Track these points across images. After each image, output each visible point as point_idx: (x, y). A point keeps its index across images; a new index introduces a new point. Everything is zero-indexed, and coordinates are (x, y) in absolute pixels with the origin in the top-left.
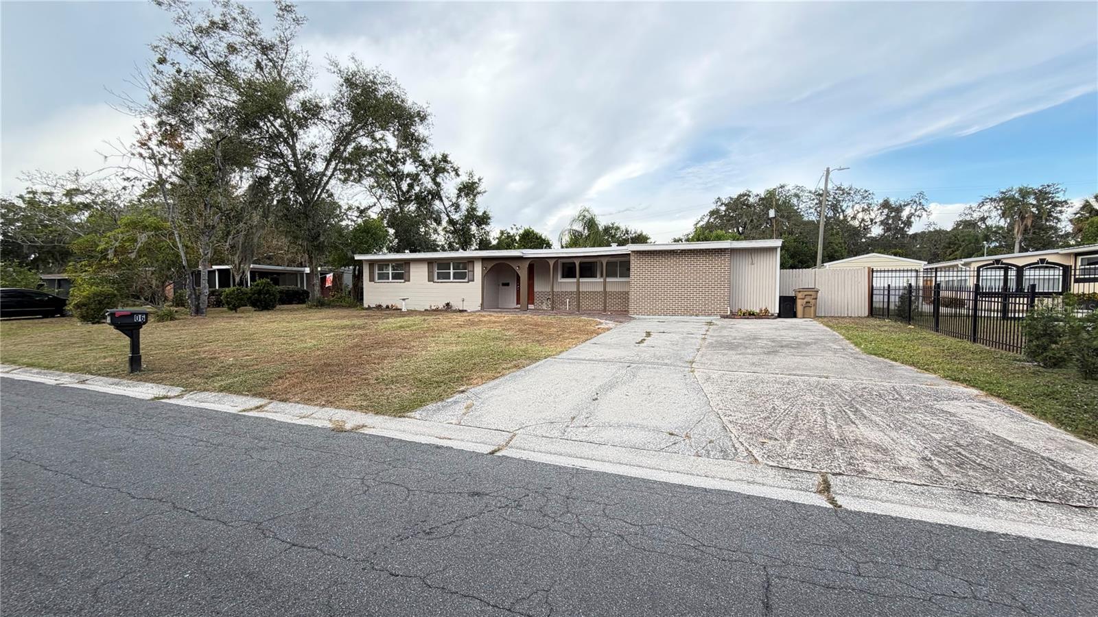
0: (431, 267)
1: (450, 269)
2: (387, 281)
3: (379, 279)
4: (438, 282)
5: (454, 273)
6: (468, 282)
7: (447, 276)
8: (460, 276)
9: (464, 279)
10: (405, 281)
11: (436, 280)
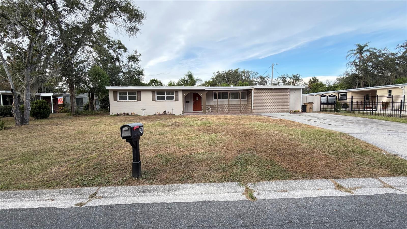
0: (153, 94)
1: (164, 95)
2: (126, 101)
3: (119, 99)
4: (158, 101)
5: (167, 97)
6: (175, 101)
7: (163, 98)
8: (170, 98)
9: (172, 99)
10: (138, 100)
11: (156, 100)
